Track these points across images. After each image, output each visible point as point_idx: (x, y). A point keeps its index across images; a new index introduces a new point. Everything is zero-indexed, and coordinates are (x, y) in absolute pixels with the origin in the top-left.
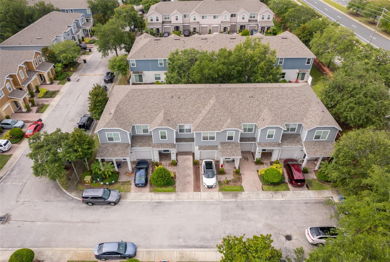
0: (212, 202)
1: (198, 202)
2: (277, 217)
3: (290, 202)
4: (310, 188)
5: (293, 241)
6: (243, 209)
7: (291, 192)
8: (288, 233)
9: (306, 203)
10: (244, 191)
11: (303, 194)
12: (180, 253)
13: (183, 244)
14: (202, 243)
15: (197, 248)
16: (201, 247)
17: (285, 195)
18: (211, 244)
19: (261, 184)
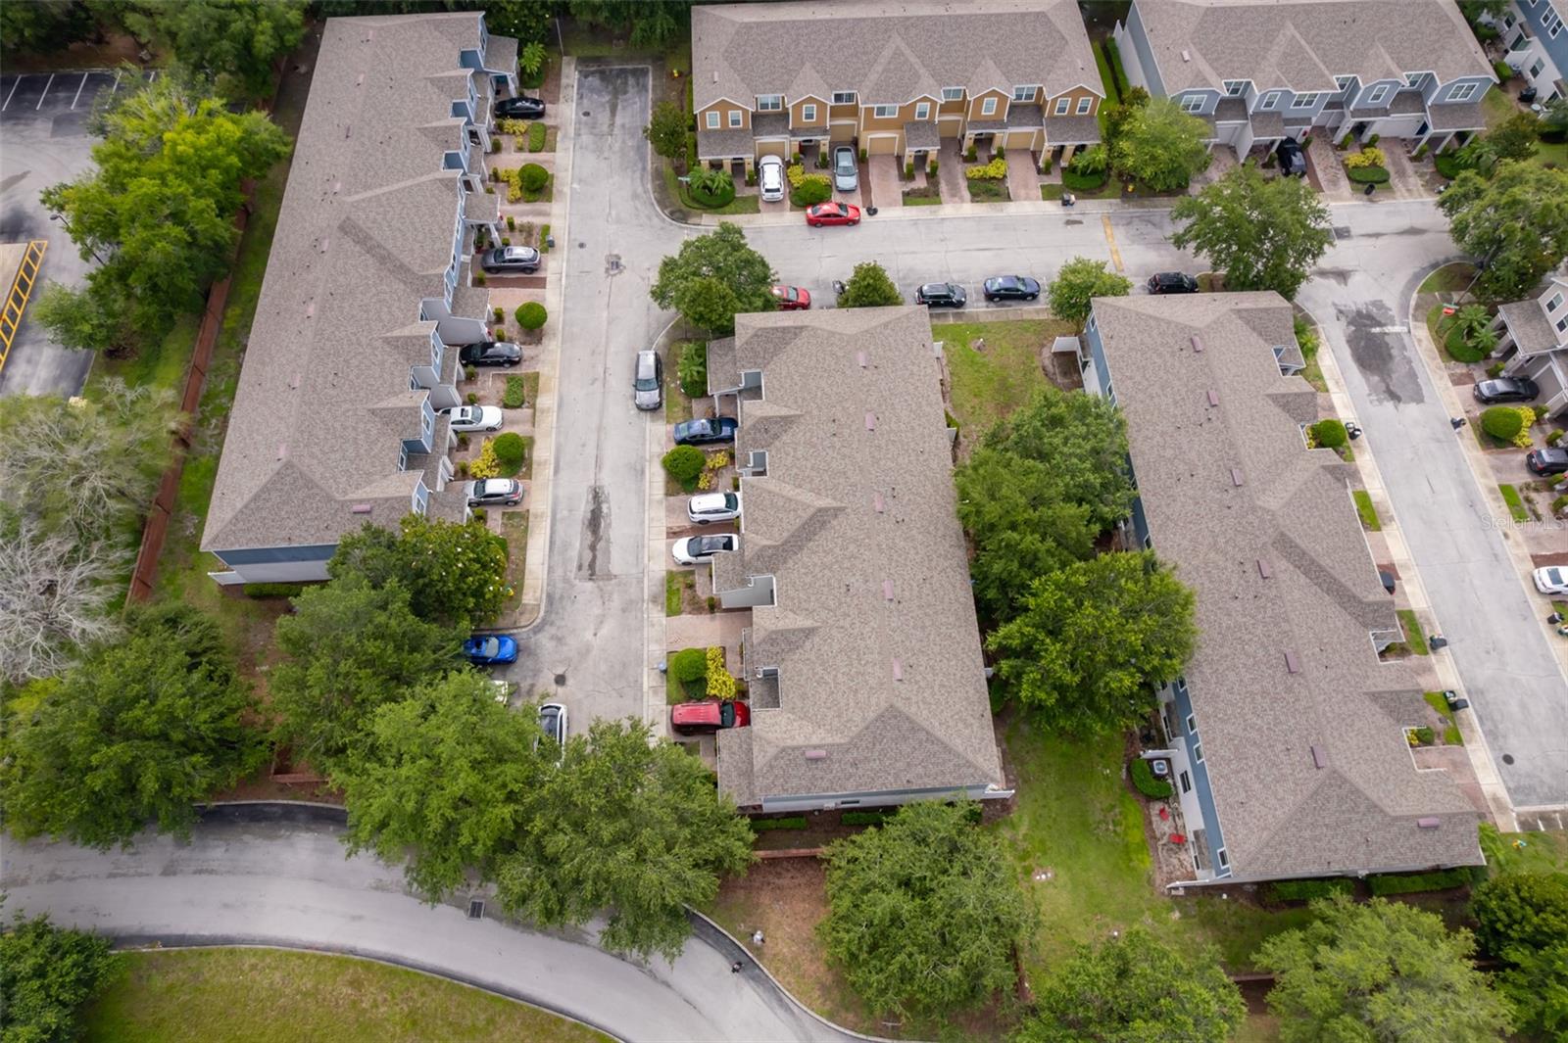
0: (643, 559)
1: (643, 537)
2: (603, 667)
5: (554, 686)
6: (624, 611)
7: (664, 709)
8: (570, 681)
10: (668, 616)
12: (542, 513)
13: (558, 516)
14: (558, 542)
15: (551, 538)
16: (552, 543)
17: (655, 693)
18: (556, 558)
19: (685, 651)
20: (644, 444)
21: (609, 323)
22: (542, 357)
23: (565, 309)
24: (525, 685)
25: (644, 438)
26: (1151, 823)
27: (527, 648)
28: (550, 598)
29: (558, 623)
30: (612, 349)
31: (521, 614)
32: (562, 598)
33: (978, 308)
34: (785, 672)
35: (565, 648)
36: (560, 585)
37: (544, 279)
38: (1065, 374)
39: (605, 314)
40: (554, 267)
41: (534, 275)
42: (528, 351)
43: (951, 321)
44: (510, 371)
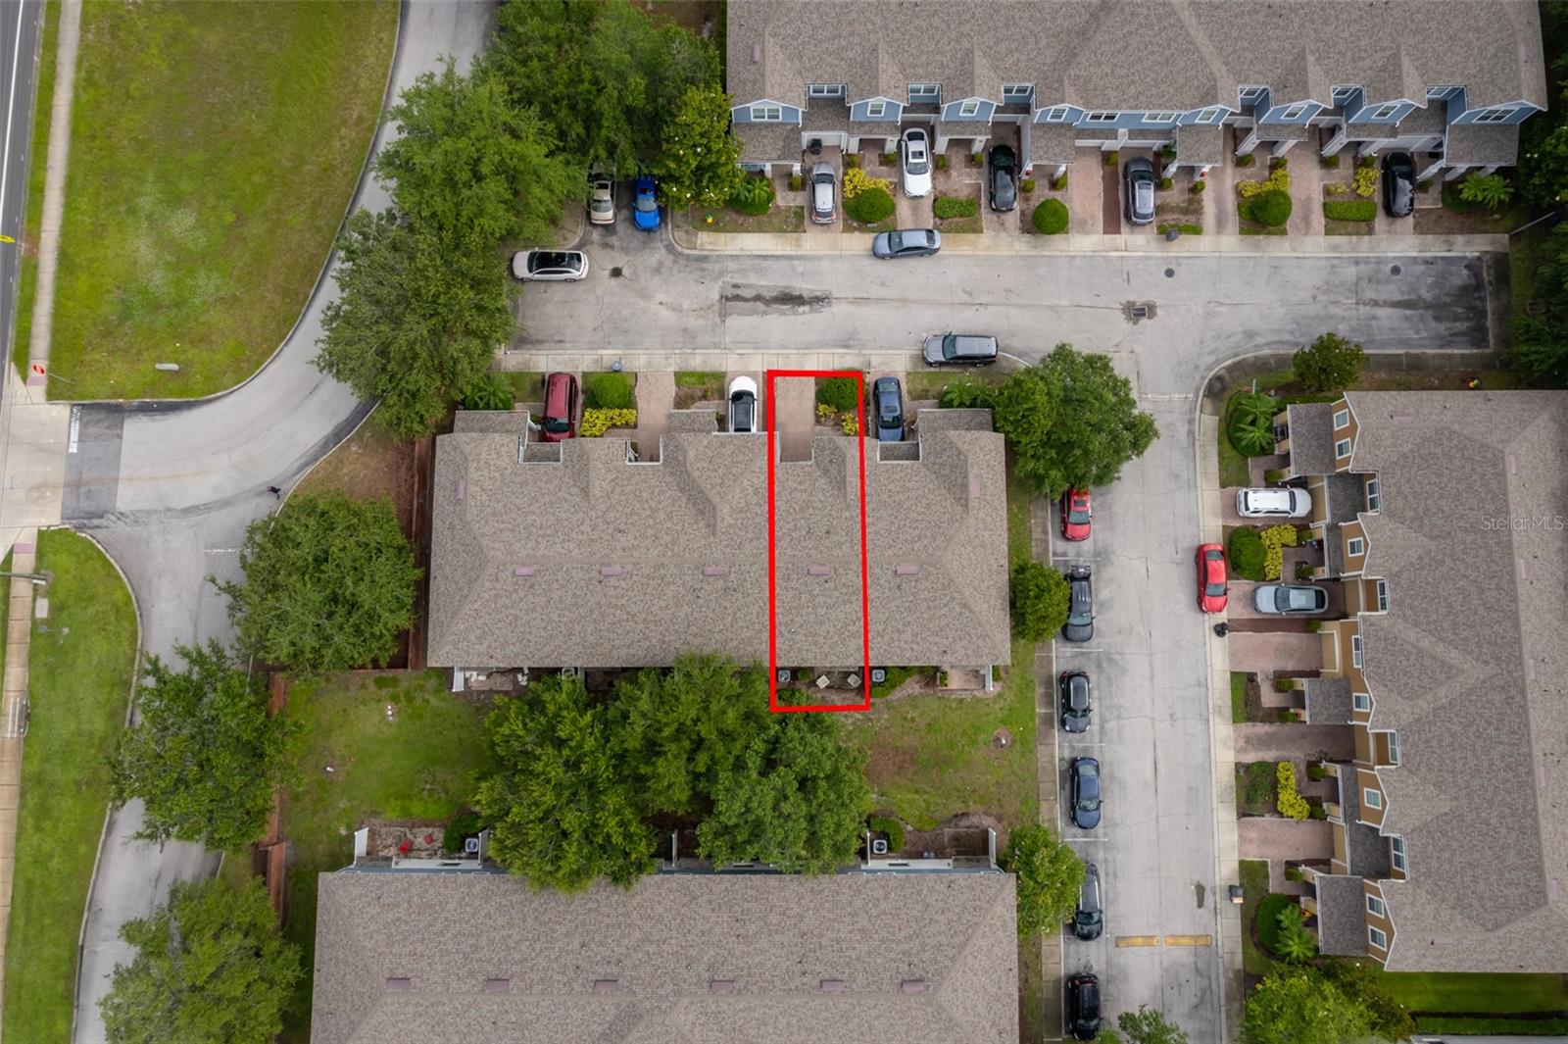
0: (742, 348)
1: (768, 348)
2: (625, 312)
3: (593, 345)
4: (540, 378)
5: (611, 267)
6: (685, 330)
7: (580, 370)
8: (614, 281)
9: (560, 341)
10: (676, 373)
11: (559, 363)
12: (801, 246)
13: (796, 262)
14: (765, 263)
15: (772, 256)
16: (765, 257)
17: (596, 361)
18: (748, 262)
19: (637, 389)
20: (881, 348)
21: (1051, 308)
22: (1004, 235)
23: (1073, 257)
24: (613, 240)
25: (890, 348)
26: (427, 826)
27: (651, 240)
28: (706, 257)
29: (676, 268)
30: (1013, 311)
31: (687, 232)
32: (703, 270)
33: (1059, 747)
34: (555, 469)
35: (648, 275)
36: (717, 267)
37: (1118, 232)
38: (956, 839)
39: (1064, 303)
40: (1138, 243)
41: (1123, 220)
42: (1012, 219)
43: (1040, 710)
44: (984, 201)
